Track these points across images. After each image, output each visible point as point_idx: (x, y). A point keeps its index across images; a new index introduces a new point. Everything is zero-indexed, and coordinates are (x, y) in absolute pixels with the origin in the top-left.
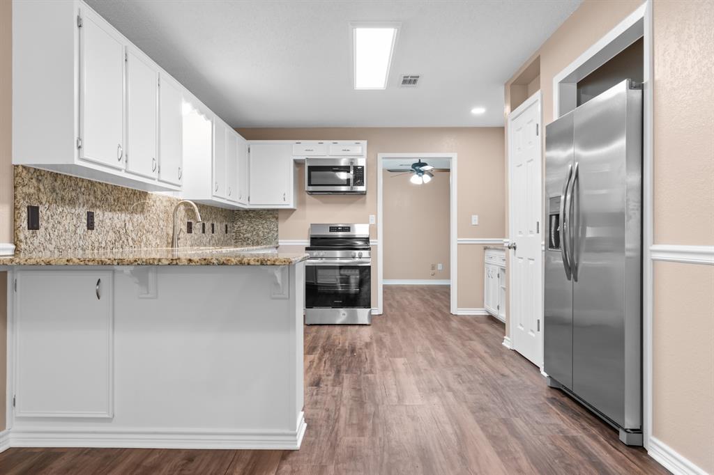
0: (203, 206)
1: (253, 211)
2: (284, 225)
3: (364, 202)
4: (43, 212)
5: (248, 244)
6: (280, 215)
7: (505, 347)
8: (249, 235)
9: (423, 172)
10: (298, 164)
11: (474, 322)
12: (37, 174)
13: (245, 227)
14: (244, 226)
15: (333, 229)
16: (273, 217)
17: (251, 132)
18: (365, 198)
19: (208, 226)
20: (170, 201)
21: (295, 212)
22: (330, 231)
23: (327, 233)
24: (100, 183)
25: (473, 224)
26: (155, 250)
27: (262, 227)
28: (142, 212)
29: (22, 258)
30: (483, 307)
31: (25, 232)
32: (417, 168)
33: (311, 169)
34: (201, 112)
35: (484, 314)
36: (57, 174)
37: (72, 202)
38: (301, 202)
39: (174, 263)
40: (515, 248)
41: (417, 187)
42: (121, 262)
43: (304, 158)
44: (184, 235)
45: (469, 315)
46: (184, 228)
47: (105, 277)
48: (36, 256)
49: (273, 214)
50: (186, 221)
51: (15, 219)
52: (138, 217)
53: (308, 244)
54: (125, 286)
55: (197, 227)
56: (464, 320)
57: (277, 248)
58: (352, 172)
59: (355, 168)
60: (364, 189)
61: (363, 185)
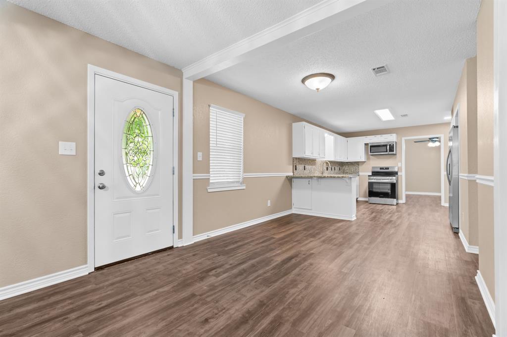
0: (331, 162)
1: (349, 162)
2: (361, 167)
3: (396, 158)
4: (297, 167)
6: (360, 164)
8: (348, 171)
10: (366, 144)
12: (296, 158)
14: (346, 168)
15: (381, 169)
16: (357, 165)
17: (347, 135)
19: (333, 168)
20: (322, 161)
21: (365, 163)
23: (379, 170)
24: (306, 159)
26: (317, 174)
27: (353, 168)
28: (315, 164)
29: (294, 176)
31: (295, 171)
32: (432, 139)
33: (371, 146)
34: (330, 135)
36: (299, 158)
37: (301, 164)
38: (368, 159)
39: (324, 177)
42: (314, 177)
43: (368, 143)
44: (326, 171)
46: (326, 169)
47: (310, 180)
48: (297, 176)
49: (357, 163)
50: (326, 167)
51: (293, 168)
52: (314, 167)
53: (371, 174)
54: (314, 181)
55: (329, 169)
57: (359, 175)
58: (388, 147)
59: (390, 145)
60: (394, 153)
61: (393, 151)
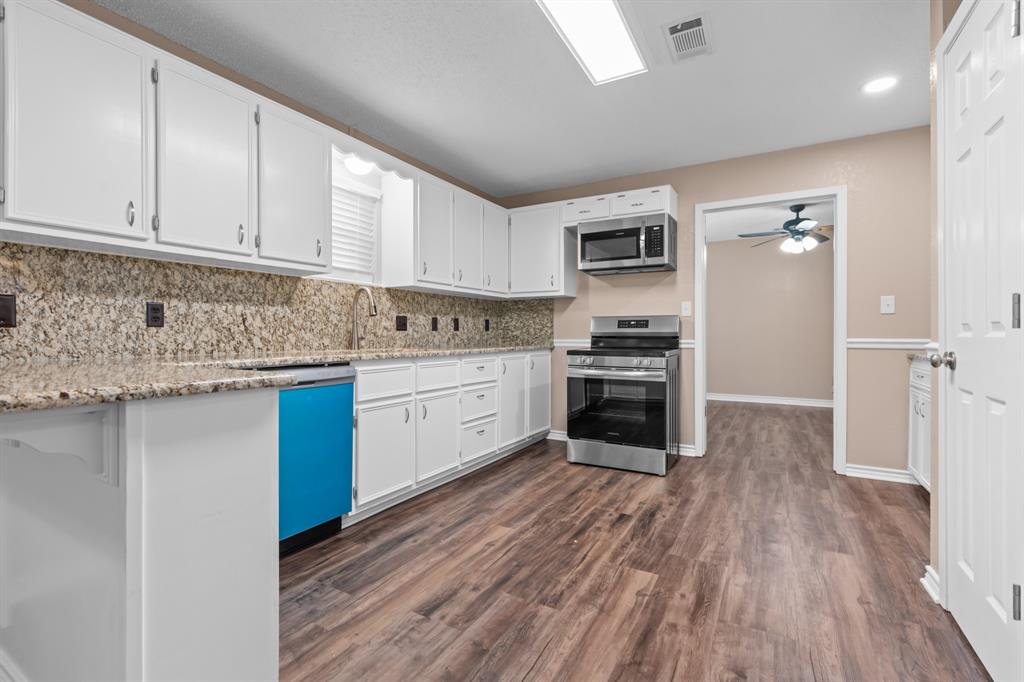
1: (523, 301)
2: (560, 320)
3: (674, 283)
4: (28, 303)
5: (517, 345)
6: (557, 306)
7: (925, 592)
8: (518, 333)
9: (804, 233)
10: (571, 231)
11: (876, 499)
12: (13, 249)
13: (514, 323)
14: (513, 321)
15: (622, 323)
16: (547, 309)
18: (676, 276)
19: (446, 321)
21: (575, 302)
22: (619, 327)
23: (614, 329)
24: (178, 264)
25: (884, 310)
27: (532, 322)
28: (288, 301)
30: (905, 467)
32: (792, 227)
33: (586, 238)
35: (907, 482)
36: (66, 251)
37: (108, 290)
38: (578, 286)
40: (951, 365)
41: (793, 257)
43: (575, 224)
44: (388, 333)
45: (871, 481)
49: (544, 306)
50: (394, 314)
52: (276, 310)
53: (588, 346)
55: (419, 323)
56: (856, 490)
57: (552, 349)
58: (643, 237)
59: (649, 230)
60: (665, 259)
61: (662, 255)
